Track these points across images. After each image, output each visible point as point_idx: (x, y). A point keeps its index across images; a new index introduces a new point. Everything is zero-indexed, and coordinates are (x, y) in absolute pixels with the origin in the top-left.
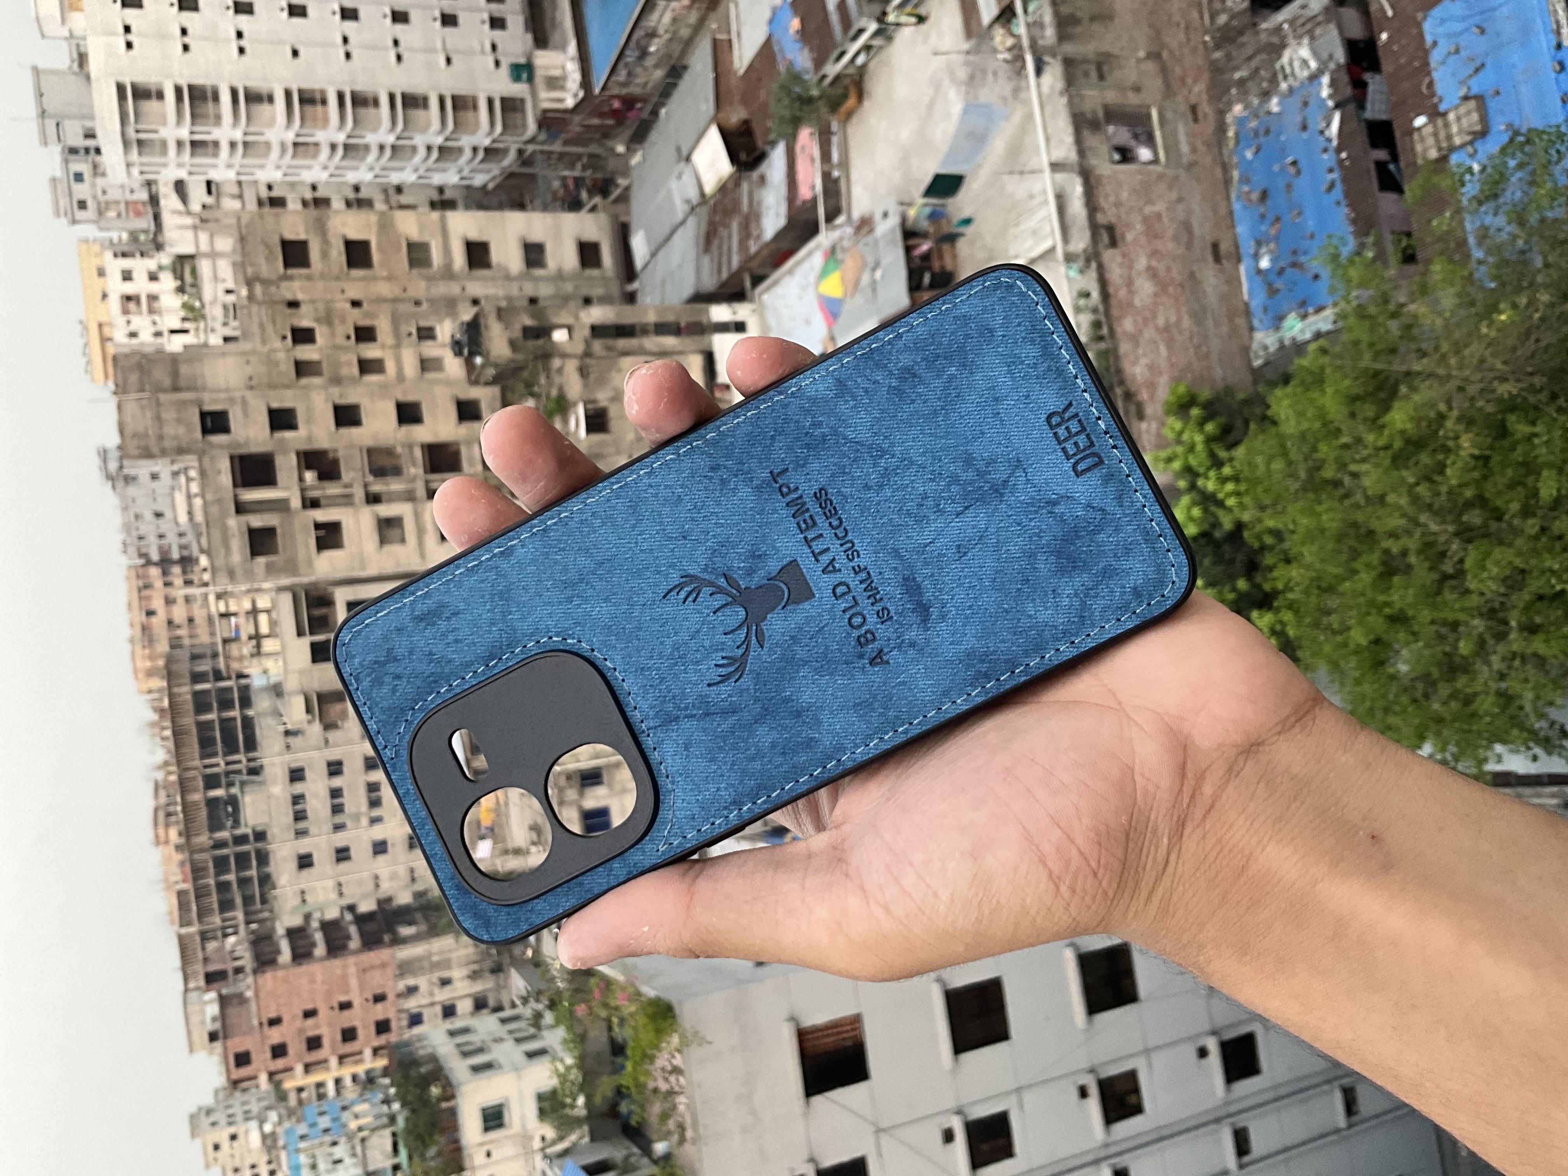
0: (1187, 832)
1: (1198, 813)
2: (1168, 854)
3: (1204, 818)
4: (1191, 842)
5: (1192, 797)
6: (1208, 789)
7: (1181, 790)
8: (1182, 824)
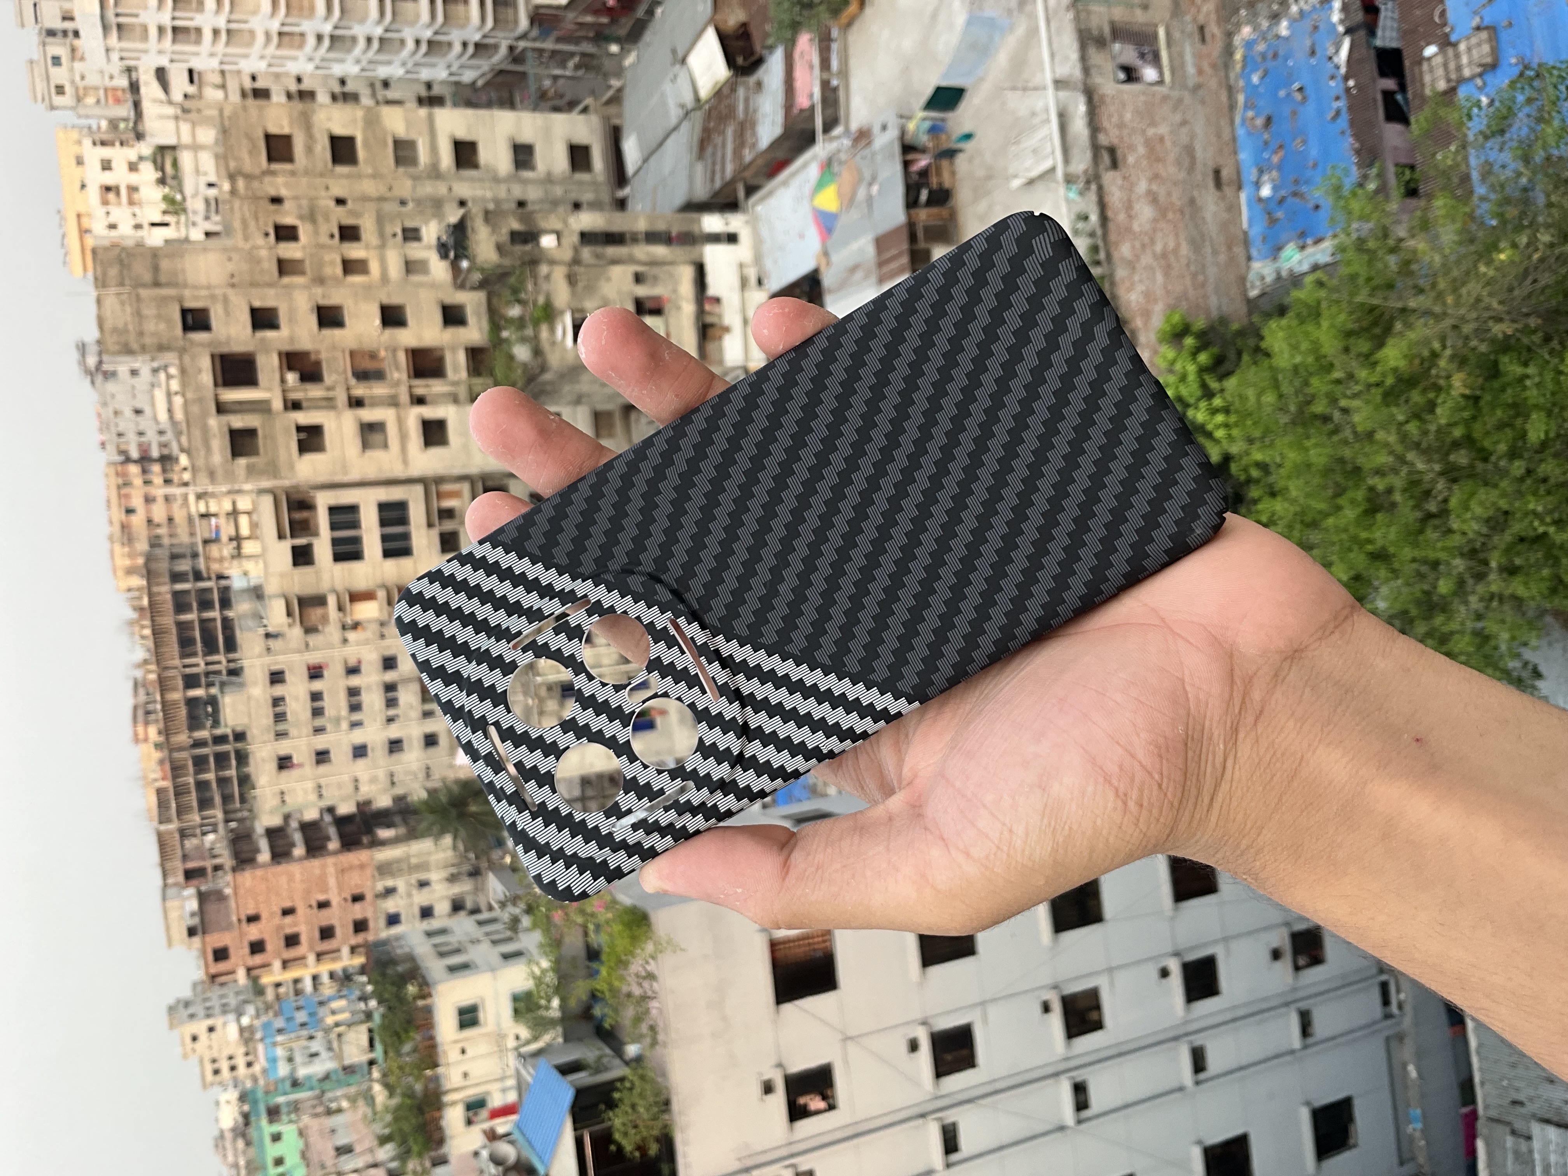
0: (1241, 735)
1: (1250, 719)
2: (1225, 761)
3: (1255, 724)
4: (1245, 749)
5: (1243, 702)
6: (1257, 695)
7: (1231, 695)
8: (1235, 730)
